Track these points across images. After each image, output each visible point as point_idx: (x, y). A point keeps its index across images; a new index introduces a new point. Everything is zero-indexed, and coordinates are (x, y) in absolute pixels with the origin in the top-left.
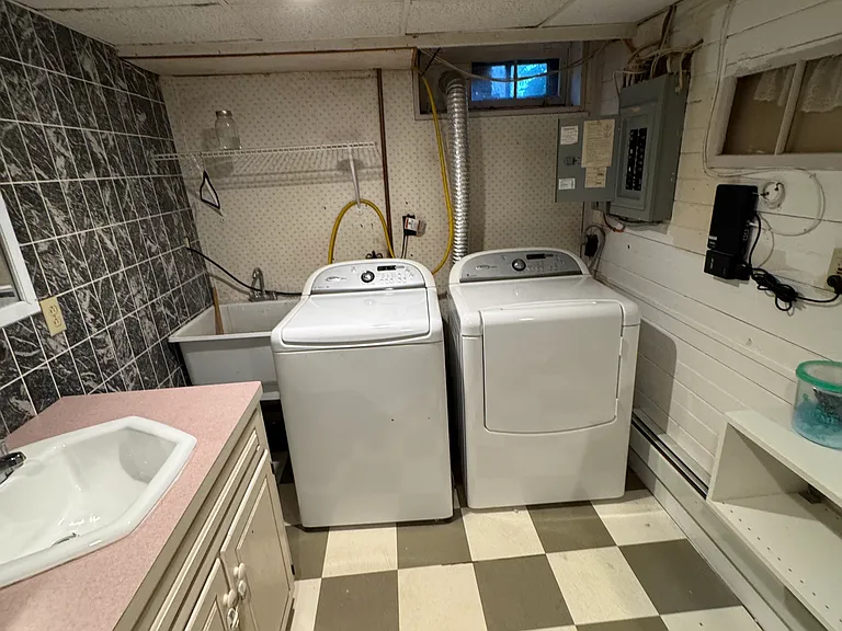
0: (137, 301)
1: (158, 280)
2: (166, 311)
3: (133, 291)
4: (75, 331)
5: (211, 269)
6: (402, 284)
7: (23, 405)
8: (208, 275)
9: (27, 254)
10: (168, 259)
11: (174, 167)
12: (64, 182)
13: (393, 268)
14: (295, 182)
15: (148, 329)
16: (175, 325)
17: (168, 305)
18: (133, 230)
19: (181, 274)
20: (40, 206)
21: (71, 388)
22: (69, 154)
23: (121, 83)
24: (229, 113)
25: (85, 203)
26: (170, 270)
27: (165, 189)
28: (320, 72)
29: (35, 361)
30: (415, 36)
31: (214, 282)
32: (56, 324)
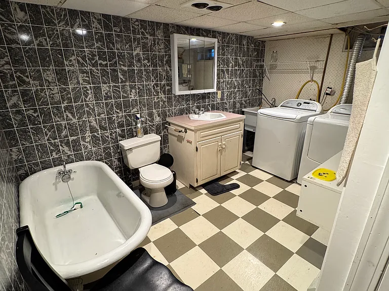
0: (237, 98)
1: (245, 94)
2: (244, 103)
3: (237, 95)
4: (222, 99)
5: (263, 96)
6: (309, 109)
7: (209, 108)
8: (262, 98)
9: (218, 82)
10: (250, 90)
11: (262, 66)
12: (230, 69)
13: (309, 103)
14: (293, 73)
15: (238, 105)
16: (245, 107)
17: (245, 102)
18: (243, 81)
19: (252, 95)
20: (224, 73)
21: (218, 109)
22: (233, 63)
23: (252, 45)
24: (276, 52)
25: (233, 74)
26: (249, 93)
27: (256, 72)
28: (311, 36)
29: (214, 101)
30: (337, 24)
31: (263, 100)
32: (219, 96)
